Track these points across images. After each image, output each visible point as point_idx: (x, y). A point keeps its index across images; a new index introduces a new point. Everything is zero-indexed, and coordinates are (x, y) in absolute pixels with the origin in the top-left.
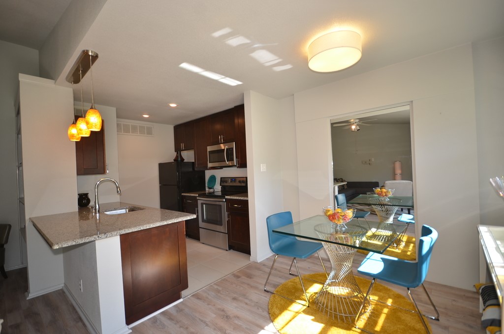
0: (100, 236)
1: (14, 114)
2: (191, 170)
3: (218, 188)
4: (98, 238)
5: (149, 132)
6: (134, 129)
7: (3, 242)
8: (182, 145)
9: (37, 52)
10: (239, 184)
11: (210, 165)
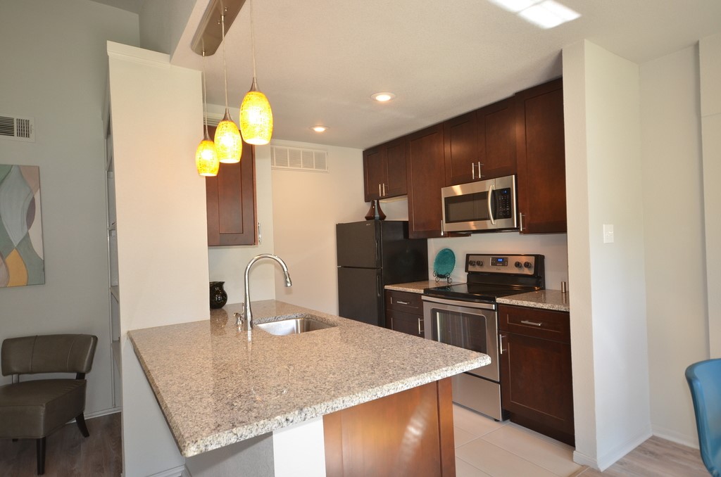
0: (291, 419)
1: (102, 135)
2: (401, 237)
3: (459, 277)
4: (285, 424)
5: (320, 163)
6: (295, 157)
7: (84, 370)
8: (382, 189)
9: (136, 16)
10: (516, 271)
11: (446, 227)
